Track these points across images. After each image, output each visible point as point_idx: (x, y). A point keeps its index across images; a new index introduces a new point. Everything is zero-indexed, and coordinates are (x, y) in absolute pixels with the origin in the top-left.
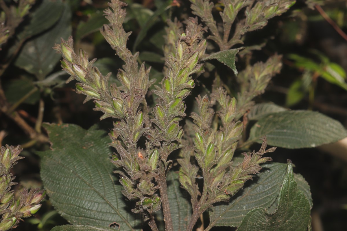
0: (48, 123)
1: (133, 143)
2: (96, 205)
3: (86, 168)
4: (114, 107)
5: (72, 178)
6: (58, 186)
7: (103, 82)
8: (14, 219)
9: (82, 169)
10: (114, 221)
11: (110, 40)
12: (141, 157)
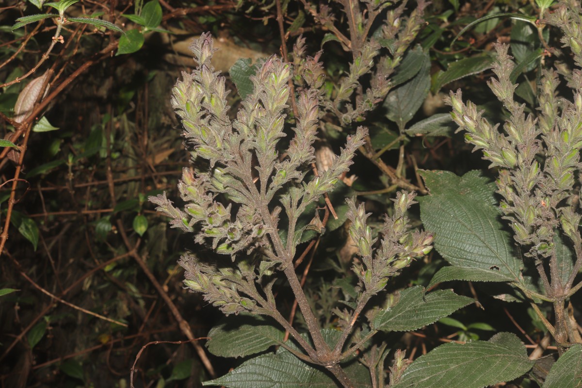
0: (423, 170)
1: (527, 191)
2: (477, 248)
3: (465, 213)
4: (503, 157)
5: (453, 222)
6: (439, 229)
7: (492, 133)
8: (409, 258)
9: (462, 214)
10: (493, 264)
11: (497, 91)
12: (544, 205)
